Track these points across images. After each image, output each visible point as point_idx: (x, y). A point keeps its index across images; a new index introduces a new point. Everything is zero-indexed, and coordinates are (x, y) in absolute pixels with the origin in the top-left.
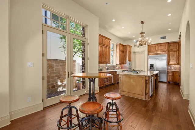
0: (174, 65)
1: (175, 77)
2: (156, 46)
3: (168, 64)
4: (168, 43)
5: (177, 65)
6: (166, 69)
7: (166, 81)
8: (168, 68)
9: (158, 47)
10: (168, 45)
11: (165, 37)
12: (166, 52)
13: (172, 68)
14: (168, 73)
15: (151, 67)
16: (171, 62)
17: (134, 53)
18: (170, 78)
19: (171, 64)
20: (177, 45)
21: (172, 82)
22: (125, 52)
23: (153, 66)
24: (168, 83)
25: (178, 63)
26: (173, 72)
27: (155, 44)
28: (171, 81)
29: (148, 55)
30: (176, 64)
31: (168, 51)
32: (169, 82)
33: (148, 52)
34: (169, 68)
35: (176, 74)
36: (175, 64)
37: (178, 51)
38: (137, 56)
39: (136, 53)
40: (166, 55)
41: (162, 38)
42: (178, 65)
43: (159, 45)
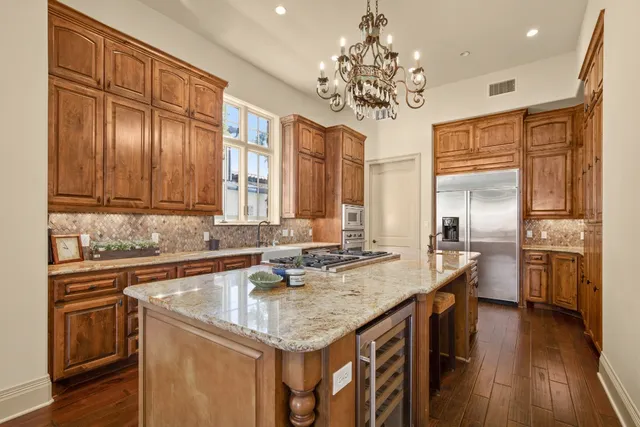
0: (551, 222)
1: (559, 279)
2: (468, 132)
3: (527, 215)
4: (526, 114)
5: (563, 221)
6: (516, 241)
7: (516, 300)
8: (525, 233)
9: (478, 133)
10: (525, 123)
11: (512, 82)
12: (516, 156)
13: (544, 235)
14: (524, 258)
15: (446, 229)
16: (538, 206)
17: (377, 166)
18: (536, 285)
19: (540, 218)
20: (565, 123)
21: (542, 303)
22: (328, 159)
23: (456, 228)
24: (528, 308)
25: (571, 212)
26: (549, 255)
27: (463, 122)
28: (541, 300)
29: (436, 174)
30: (562, 217)
31: (526, 153)
32: (530, 304)
33: (436, 159)
34: (530, 234)
35: (565, 268)
36: (557, 215)
37: (569, 153)
38: (391, 179)
39: (387, 168)
40: (516, 170)
41: (496, 89)
42: (570, 221)
43: (484, 125)
